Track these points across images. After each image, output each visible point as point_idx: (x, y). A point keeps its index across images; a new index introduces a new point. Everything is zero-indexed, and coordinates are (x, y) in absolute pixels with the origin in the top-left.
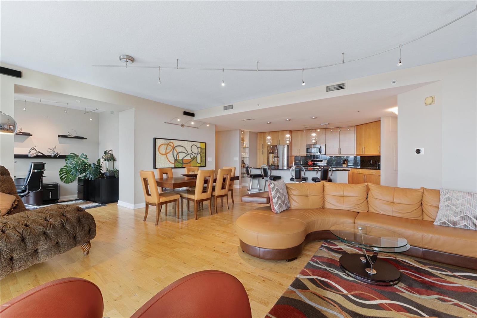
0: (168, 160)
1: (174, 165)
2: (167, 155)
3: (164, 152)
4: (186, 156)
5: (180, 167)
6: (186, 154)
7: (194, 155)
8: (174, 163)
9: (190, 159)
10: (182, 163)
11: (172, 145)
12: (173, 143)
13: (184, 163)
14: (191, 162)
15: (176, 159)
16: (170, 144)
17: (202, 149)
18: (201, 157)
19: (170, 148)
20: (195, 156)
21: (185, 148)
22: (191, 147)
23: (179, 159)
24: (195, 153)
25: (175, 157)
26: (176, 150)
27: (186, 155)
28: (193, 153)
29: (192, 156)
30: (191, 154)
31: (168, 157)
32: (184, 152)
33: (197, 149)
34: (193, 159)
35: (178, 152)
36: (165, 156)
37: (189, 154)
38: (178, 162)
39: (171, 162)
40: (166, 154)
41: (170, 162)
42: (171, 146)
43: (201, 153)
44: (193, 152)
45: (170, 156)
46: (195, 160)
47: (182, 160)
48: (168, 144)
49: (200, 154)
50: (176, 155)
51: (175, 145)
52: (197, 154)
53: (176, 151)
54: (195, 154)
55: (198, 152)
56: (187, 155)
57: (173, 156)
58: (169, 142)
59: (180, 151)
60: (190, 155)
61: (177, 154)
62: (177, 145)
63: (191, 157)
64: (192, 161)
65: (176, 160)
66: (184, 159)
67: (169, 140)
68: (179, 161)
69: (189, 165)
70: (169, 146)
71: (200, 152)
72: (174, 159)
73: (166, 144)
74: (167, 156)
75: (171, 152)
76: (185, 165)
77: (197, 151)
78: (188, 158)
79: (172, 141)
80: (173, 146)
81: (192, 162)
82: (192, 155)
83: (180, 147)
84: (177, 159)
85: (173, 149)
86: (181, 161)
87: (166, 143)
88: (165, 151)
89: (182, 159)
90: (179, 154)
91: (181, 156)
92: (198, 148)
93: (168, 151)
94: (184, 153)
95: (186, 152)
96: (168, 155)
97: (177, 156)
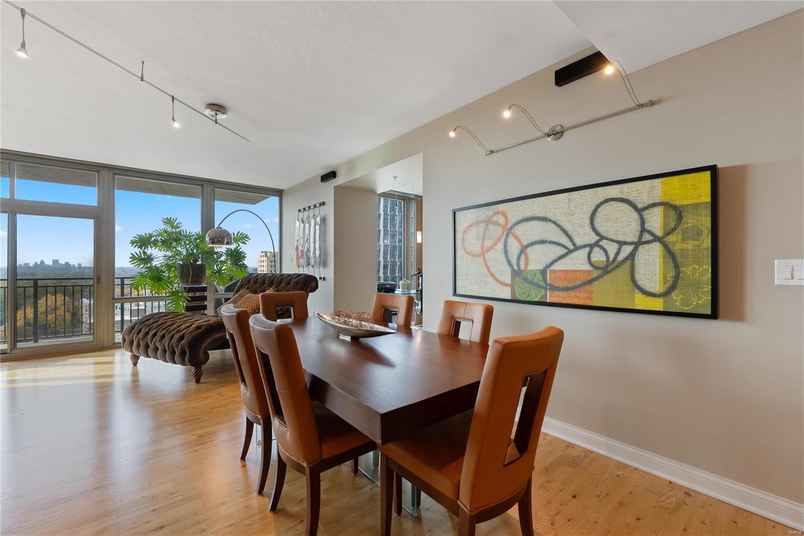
0: (490, 271)
1: (509, 289)
2: (486, 255)
3: (477, 249)
4: (561, 258)
5: (537, 299)
6: (565, 247)
7: (612, 249)
8: (509, 281)
9: (587, 267)
10: (542, 284)
11: (501, 220)
12: (504, 214)
13: (554, 288)
14: (590, 282)
15: (516, 268)
16: (495, 218)
17: (676, 212)
18: (670, 253)
19: (495, 231)
20: (617, 254)
21: (554, 222)
22: (589, 214)
23: (530, 268)
24: (621, 238)
25: (514, 261)
26: (516, 237)
27: (566, 251)
28: (603, 243)
29: (598, 256)
30: (591, 246)
31: (490, 263)
32: (551, 242)
33: (635, 215)
34: (606, 269)
35: (525, 243)
36: (481, 259)
37: (577, 248)
38: (526, 280)
39: (499, 278)
40: (482, 254)
41: (493, 276)
42: (498, 224)
43: (667, 233)
44: (602, 238)
45: (496, 257)
46: (623, 273)
47: (543, 272)
48: (488, 221)
49: (656, 239)
50: (516, 257)
51: (512, 220)
52: (637, 245)
53: (519, 241)
54: (621, 244)
55: (643, 230)
56: (570, 252)
57: (505, 260)
58: (491, 213)
59: (536, 238)
60: (587, 250)
61: (523, 250)
62: (520, 217)
63: (592, 259)
64: (597, 278)
65: (516, 273)
66: (555, 267)
67: (491, 207)
68: (529, 277)
69: (582, 295)
70: (491, 228)
71: (659, 233)
72: (508, 271)
73: (482, 222)
74: (484, 259)
75: (500, 247)
76: (556, 293)
77: (636, 226)
78: (578, 262)
79: (501, 207)
80: (506, 223)
81: (595, 283)
82: (596, 249)
83: (534, 223)
84: (522, 267)
85: (505, 233)
86: (540, 276)
87: (481, 218)
88: (480, 242)
89: (541, 267)
90: (529, 250)
91: (537, 259)
92: (639, 211)
93: (488, 243)
94: (553, 246)
95: (565, 240)
96: (490, 255)
97: (523, 257)
